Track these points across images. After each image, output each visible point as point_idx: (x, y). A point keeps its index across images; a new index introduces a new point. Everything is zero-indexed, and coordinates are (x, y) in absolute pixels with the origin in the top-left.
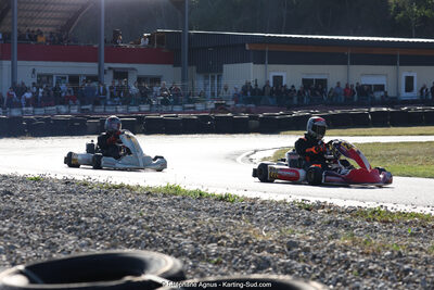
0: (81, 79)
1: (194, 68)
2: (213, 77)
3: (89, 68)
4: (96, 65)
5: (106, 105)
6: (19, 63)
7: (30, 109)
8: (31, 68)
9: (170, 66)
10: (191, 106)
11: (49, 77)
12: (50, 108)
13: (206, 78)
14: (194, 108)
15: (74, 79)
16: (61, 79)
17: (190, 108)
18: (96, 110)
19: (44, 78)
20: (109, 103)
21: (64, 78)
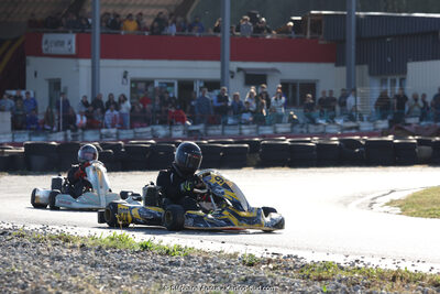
0: (197, 86)
1: (366, 68)
2: (394, 82)
3: (206, 70)
4: (217, 64)
5: (225, 124)
6: (103, 62)
7: (113, 131)
8: (122, 71)
9: (331, 66)
10: (352, 124)
11: (149, 82)
12: (141, 130)
13: (383, 82)
14: (357, 128)
15: (186, 86)
16: (166, 86)
17: (351, 128)
18: (211, 132)
19: (141, 86)
20: (230, 121)
21: (172, 85)
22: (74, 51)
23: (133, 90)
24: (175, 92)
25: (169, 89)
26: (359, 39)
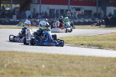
0: (65, 11)
1: (101, 8)
8: (47, 7)
11: (54, 10)
15: (62, 11)
16: (57, 11)
19: (52, 10)
21: (59, 10)
22: (37, 3)
23: (50, 11)
24: (59, 12)
25: (58, 11)
26: (99, 2)
